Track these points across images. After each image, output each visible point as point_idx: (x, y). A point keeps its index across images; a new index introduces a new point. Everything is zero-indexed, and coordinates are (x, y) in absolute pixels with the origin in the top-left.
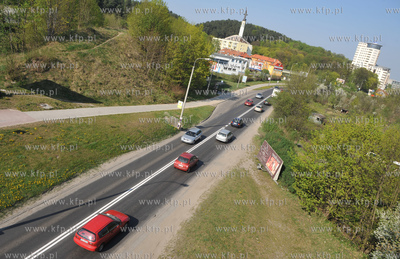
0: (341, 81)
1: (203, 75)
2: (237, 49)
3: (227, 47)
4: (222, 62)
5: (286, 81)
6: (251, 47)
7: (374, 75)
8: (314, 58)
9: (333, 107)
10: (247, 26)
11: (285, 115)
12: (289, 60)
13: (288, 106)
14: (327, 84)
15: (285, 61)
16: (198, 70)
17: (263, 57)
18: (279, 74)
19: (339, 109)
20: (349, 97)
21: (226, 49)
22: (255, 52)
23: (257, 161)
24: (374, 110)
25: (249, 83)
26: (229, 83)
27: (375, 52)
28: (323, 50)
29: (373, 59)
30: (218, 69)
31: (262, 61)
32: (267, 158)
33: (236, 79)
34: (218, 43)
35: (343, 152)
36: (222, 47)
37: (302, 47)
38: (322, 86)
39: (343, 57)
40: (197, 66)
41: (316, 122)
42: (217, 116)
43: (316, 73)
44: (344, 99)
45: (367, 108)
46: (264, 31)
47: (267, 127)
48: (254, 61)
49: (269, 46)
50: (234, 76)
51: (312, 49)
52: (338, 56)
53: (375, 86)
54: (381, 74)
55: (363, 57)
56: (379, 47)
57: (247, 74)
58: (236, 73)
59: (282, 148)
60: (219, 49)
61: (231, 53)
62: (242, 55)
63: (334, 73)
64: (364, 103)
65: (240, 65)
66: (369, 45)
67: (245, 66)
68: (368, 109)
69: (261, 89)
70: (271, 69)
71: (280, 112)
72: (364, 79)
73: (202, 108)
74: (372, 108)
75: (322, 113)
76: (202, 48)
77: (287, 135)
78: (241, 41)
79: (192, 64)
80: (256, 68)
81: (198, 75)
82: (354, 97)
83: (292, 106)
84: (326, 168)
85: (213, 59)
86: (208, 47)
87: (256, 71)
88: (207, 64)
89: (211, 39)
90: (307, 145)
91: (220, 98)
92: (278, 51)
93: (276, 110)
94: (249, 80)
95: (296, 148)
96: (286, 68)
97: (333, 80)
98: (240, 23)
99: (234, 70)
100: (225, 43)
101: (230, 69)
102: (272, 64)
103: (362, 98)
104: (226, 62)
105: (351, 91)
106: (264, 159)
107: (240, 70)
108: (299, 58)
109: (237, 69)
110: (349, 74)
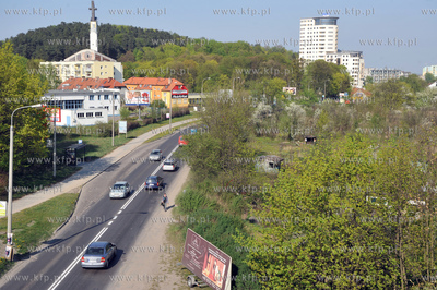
0: (290, 90)
1: (38, 138)
2: (93, 76)
3: (73, 74)
4: (70, 105)
5: (200, 114)
6: (119, 66)
7: (338, 67)
8: (237, 63)
9: (290, 138)
10: (104, 30)
11: (213, 173)
12: (195, 75)
13: (213, 156)
14: (270, 102)
15: (189, 80)
16: (23, 132)
17: (147, 80)
18: (183, 103)
19: (301, 138)
20: (310, 114)
21: (72, 80)
22: (128, 74)
23: (185, 272)
24: (356, 126)
25: (133, 133)
26: (92, 141)
27: (330, 31)
28: (246, 46)
29: (330, 43)
30: (65, 119)
31: (146, 87)
32: (202, 260)
33: (108, 131)
34: (53, 72)
36: (63, 77)
37: (211, 48)
38: (262, 106)
39: (283, 51)
40: (19, 123)
41: (269, 169)
42: (87, 209)
43: (247, 87)
44: (303, 119)
45: (344, 125)
46: (136, 32)
47: (188, 203)
48: (132, 89)
49: (153, 57)
50: (100, 125)
51: (229, 48)
52: (275, 49)
53: (346, 84)
54: (349, 63)
55: (315, 44)
56: (334, 21)
57: (124, 116)
58: (104, 119)
59: (224, 235)
60: (59, 82)
61: (85, 84)
62: (107, 84)
63: (276, 80)
64: (337, 119)
65: (107, 103)
66: (318, 21)
67: (117, 103)
68: (346, 127)
69: (158, 137)
70: (166, 98)
71: (204, 171)
72: (326, 78)
73: (51, 203)
74: (352, 123)
75: (274, 156)
76: (22, 87)
77: (226, 208)
78: (98, 58)
79: (7, 121)
80: (141, 101)
81: (27, 139)
82: (318, 112)
83: (221, 154)
84: (303, 245)
85: (51, 103)
86: (33, 82)
87: (140, 107)
88: (41, 117)
89: (36, 66)
91: (87, 173)
92: (171, 62)
93: (195, 168)
94: (132, 127)
95: (248, 227)
96: (193, 89)
97: (278, 91)
98: (88, 26)
99: (99, 114)
100: (67, 69)
101: (90, 115)
102: (166, 88)
103: (333, 110)
104: (79, 104)
105: (311, 103)
106: (197, 263)
107: (111, 112)
108: (210, 67)
109: (104, 112)
110: (299, 75)
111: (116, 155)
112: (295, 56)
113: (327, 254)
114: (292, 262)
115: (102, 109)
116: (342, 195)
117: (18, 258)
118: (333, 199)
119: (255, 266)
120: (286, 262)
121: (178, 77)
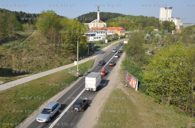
0: (156, 30)
1: (84, 44)
2: (98, 27)
3: (93, 27)
4: (92, 35)
5: (128, 37)
6: (105, 24)
7: (172, 23)
8: (140, 22)
10: (101, 14)
11: (132, 55)
12: (127, 26)
13: (133, 50)
14: (150, 33)
15: (125, 27)
16: (80, 43)
17: (113, 28)
18: (124, 34)
20: (163, 37)
21: (92, 28)
22: (108, 26)
23: (124, 83)
25: (109, 43)
26: (98, 45)
27: (170, 11)
28: (143, 17)
29: (169, 16)
30: (91, 39)
31: (113, 30)
32: (129, 80)
33: (102, 42)
34: (88, 26)
35: (167, 66)
36: (90, 27)
37: (132, 17)
38: (147, 35)
39: (154, 18)
40: (79, 41)
41: (149, 54)
42: (97, 63)
43: (143, 29)
44: (160, 39)
45: (173, 41)
46: (110, 14)
47: (125, 63)
48: (109, 30)
49: (115, 21)
50: (100, 41)
52: (152, 17)
53: (174, 28)
54: (176, 22)
55: (164, 15)
56: (171, 8)
57: (107, 38)
58: (101, 39)
59: (135, 73)
60: (89, 29)
61: (96, 29)
62: (102, 29)
63: (152, 27)
64: (171, 38)
65: (102, 34)
66: (166, 8)
67: (105, 34)
68: (174, 41)
69: (116, 44)
70: (119, 34)
71: (129, 54)
72: (168, 26)
73: (88, 62)
74: (176, 40)
75: (151, 49)
76: (80, 30)
77: (136, 65)
78: (99, 22)
79: (77, 40)
80: (111, 34)
81: (81, 45)
82: (165, 37)
83: (135, 49)
84: (161, 77)
85: (87, 35)
86: (83, 29)
87: (111, 35)
88: (85, 38)
89: (83, 24)
90: (148, 67)
91: (96, 54)
92: (120, 22)
93: (127, 53)
94: (109, 41)
95: (143, 71)
96: (126, 30)
97: (152, 30)
98: (97, 13)
99: (100, 38)
100: (91, 25)
101: (97, 38)
102: (119, 30)
103: (170, 36)
104: (94, 35)
105: (163, 34)
106: (128, 81)
107: (103, 37)
108: (131, 23)
109: (101, 37)
110: (159, 25)
111: (105, 49)
112: (158, 19)
113: (168, 80)
114: (157, 82)
115: (100, 36)
116: (174, 62)
117: (80, 76)
118: (171, 63)
119: (145, 82)
120: (155, 82)
121: (122, 27)
